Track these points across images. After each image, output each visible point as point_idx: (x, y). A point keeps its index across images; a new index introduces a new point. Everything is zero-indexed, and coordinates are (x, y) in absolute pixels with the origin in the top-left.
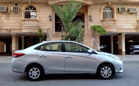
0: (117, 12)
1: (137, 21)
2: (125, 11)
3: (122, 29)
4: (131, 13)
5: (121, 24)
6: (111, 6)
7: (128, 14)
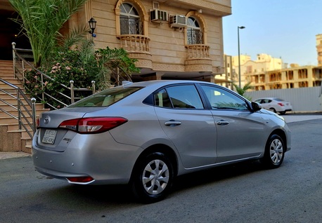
0: (149, 22)
1: (186, 47)
2: (165, 20)
3: (160, 63)
4: (175, 28)
5: (158, 52)
6: (136, 4)
7: (169, 29)
